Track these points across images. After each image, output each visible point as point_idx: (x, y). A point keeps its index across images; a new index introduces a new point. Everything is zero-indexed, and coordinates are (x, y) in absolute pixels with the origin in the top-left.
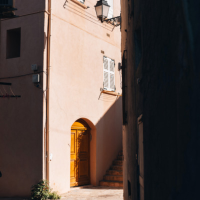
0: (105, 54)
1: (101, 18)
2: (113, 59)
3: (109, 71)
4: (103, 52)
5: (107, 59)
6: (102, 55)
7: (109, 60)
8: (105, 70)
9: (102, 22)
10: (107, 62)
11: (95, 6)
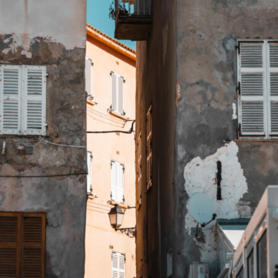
0: (114, 250)
1: (115, 226)
2: (123, 253)
3: (119, 270)
4: (112, 247)
5: (117, 254)
6: (111, 250)
7: (119, 255)
8: (114, 269)
9: (116, 230)
10: (116, 258)
11: (109, 214)
